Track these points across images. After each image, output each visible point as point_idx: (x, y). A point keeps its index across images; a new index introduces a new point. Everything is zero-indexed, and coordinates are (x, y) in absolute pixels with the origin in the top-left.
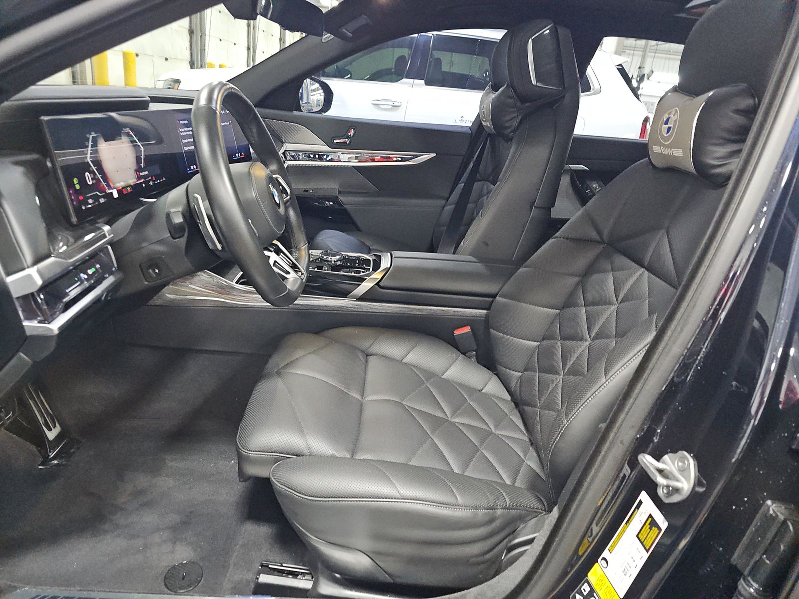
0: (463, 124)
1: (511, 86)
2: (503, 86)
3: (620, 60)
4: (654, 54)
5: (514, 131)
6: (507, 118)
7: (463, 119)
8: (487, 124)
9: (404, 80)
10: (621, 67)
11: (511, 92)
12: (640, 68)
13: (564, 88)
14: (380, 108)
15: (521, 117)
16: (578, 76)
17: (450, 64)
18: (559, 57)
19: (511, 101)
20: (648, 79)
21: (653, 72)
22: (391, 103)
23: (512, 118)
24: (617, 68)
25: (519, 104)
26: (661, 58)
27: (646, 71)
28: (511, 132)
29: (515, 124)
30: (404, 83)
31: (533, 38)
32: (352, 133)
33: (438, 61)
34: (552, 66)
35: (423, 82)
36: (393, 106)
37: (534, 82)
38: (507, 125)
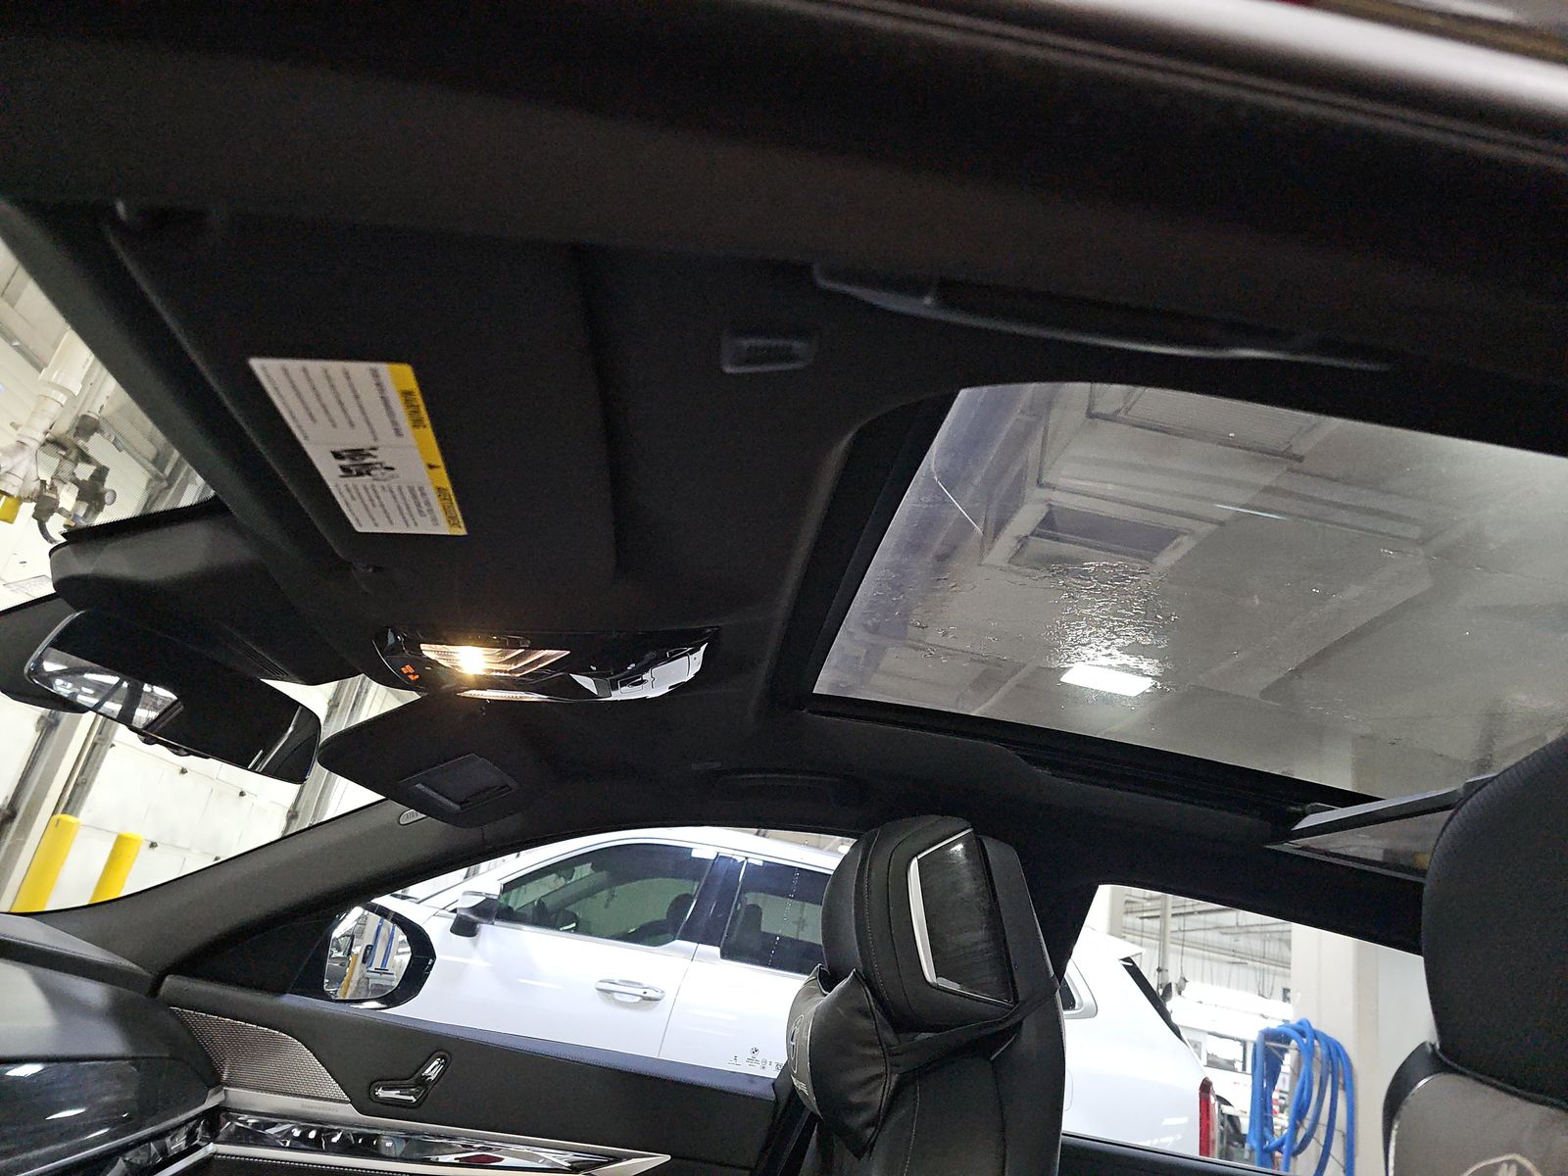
0: (756, 1071)
1: (865, 979)
2: (847, 977)
3: (1129, 949)
4: (1181, 947)
5: (875, 1123)
6: (860, 1075)
7: (759, 1057)
8: (803, 1087)
9: (678, 943)
10: (1130, 964)
11: (866, 998)
12: (1159, 970)
13: (1016, 1002)
14: (614, 999)
15: (895, 1078)
16: (1052, 973)
17: (798, 923)
18: (994, 915)
19: (866, 1024)
20: (1180, 993)
21: (1186, 981)
22: (640, 992)
23: (872, 1079)
24: (1125, 966)
25: (889, 1035)
26: (1195, 956)
27: (1173, 978)
28: (868, 1125)
29: (879, 1096)
30: (673, 949)
31: (919, 857)
32: (432, 1071)
33: (755, 912)
34: (975, 936)
35: (716, 950)
36: (644, 998)
37: (929, 974)
38: (855, 1098)
